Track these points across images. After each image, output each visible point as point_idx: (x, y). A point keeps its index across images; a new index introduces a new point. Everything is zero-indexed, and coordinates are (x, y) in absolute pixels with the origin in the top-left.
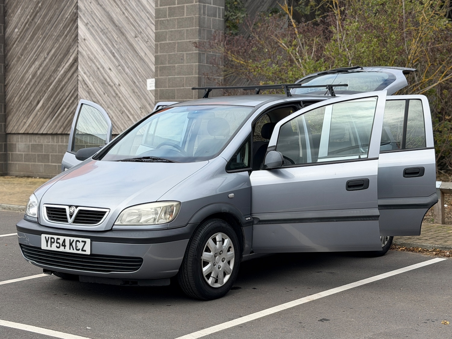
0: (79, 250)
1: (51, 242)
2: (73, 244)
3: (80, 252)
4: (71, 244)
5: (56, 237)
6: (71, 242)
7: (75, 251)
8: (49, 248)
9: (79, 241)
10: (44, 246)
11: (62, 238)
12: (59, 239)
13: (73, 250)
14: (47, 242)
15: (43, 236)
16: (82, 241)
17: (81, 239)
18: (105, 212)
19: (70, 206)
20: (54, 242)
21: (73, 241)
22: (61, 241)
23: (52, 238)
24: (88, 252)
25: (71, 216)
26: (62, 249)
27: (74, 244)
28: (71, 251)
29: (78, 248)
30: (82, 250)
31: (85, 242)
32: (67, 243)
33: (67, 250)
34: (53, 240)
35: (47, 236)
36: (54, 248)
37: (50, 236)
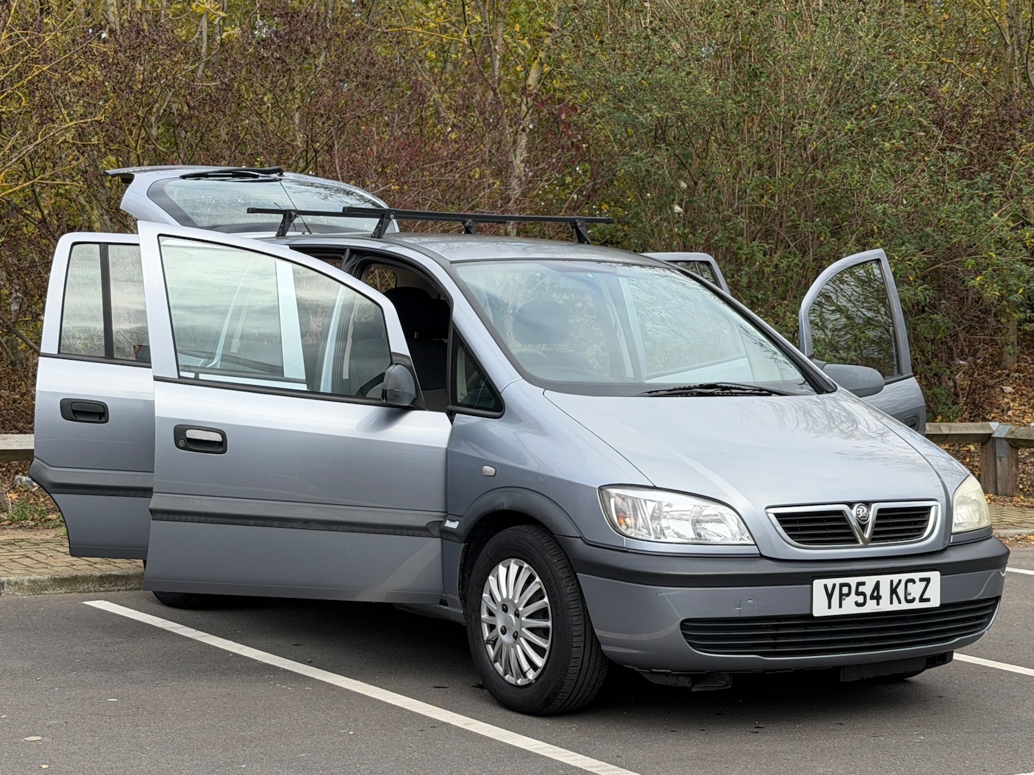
0: (913, 600)
1: (841, 595)
2: (898, 590)
3: (917, 605)
4: (893, 591)
5: (853, 581)
6: (894, 585)
7: (905, 606)
8: (835, 611)
9: (913, 581)
10: (820, 609)
11: (870, 581)
12: (863, 584)
13: (900, 602)
14: (830, 596)
15: (818, 585)
16: (922, 580)
17: (916, 576)
18: (929, 508)
19: (851, 505)
20: (848, 595)
21: (900, 581)
22: (868, 589)
23: (842, 585)
24: (935, 602)
25: (863, 527)
26: (871, 607)
27: (901, 591)
28: (896, 607)
29: (909, 598)
30: (922, 600)
31: (928, 580)
32: (885, 591)
33: (885, 606)
34: (845, 590)
35: (830, 582)
36: (849, 607)
37: (838, 581)
